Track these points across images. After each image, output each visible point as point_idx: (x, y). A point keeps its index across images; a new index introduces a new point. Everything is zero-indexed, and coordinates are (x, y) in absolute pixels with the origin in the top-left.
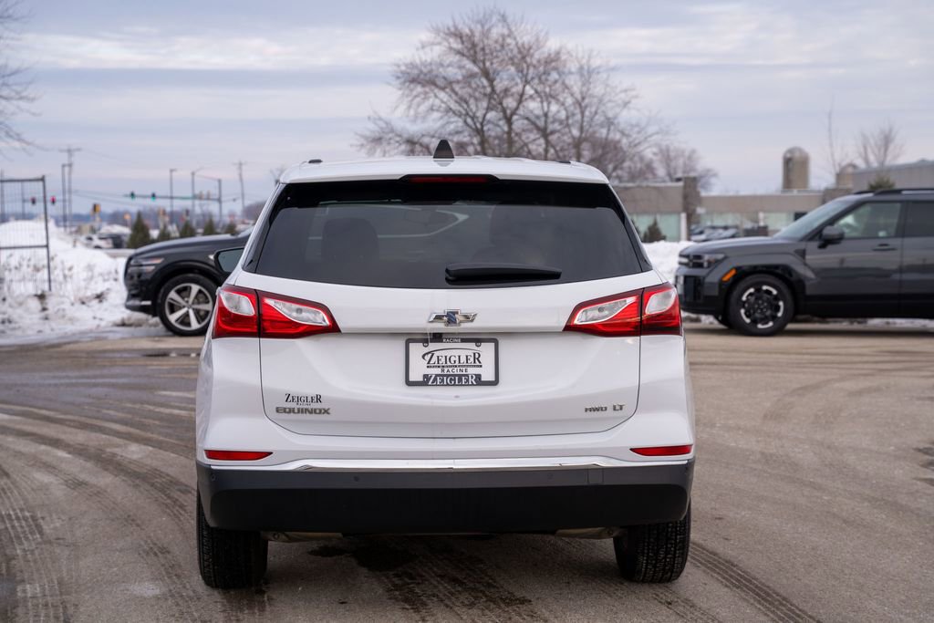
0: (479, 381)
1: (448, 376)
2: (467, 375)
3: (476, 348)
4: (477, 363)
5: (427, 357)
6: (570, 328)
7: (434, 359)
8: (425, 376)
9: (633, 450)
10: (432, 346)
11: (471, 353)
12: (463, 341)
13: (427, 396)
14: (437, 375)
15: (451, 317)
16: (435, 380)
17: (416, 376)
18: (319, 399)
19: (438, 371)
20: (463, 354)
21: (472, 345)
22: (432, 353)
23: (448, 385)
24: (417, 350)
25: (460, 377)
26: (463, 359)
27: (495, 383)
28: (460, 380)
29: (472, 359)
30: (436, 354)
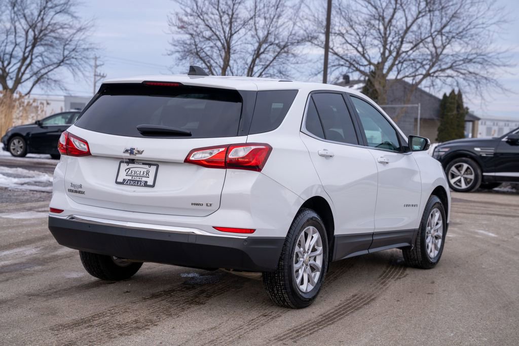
0: (146, 185)
1: (133, 180)
2: (141, 181)
3: (149, 168)
4: (147, 176)
5: (127, 171)
6: (187, 161)
7: (130, 171)
8: (124, 180)
9: (214, 227)
10: (131, 165)
11: (145, 170)
12: (143, 164)
13: (122, 190)
14: (129, 180)
15: (131, 151)
16: (127, 182)
17: (120, 180)
18: (81, 186)
19: (130, 178)
20: (142, 170)
21: (147, 167)
22: (129, 169)
23: (132, 185)
24: (124, 166)
25: (138, 181)
26: (142, 173)
27: (153, 186)
28: (138, 183)
29: (145, 174)
30: (131, 169)
